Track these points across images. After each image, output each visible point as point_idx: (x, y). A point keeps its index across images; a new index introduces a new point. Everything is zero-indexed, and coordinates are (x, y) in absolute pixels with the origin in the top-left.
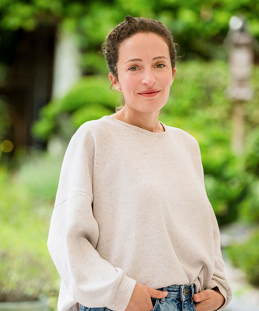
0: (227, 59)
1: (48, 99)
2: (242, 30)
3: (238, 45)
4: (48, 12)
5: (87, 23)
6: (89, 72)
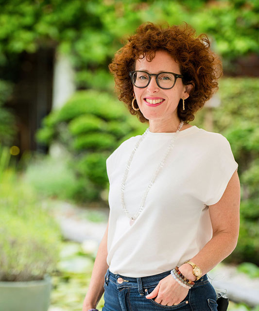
1: (48, 110)
4: (47, 36)
5: (80, 46)
6: (82, 87)
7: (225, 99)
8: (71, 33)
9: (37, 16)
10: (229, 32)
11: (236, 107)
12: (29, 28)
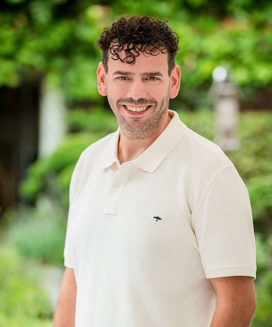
0: (212, 108)
1: (34, 157)
2: (227, 81)
3: (222, 97)
4: (31, 67)
5: (71, 76)
6: (74, 130)
7: (246, 138)
8: (59, 62)
9: (19, 43)
10: (248, 57)
11: (259, 147)
12: (10, 57)
